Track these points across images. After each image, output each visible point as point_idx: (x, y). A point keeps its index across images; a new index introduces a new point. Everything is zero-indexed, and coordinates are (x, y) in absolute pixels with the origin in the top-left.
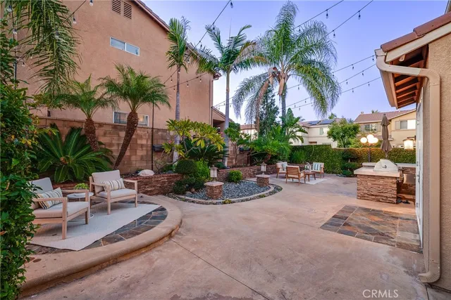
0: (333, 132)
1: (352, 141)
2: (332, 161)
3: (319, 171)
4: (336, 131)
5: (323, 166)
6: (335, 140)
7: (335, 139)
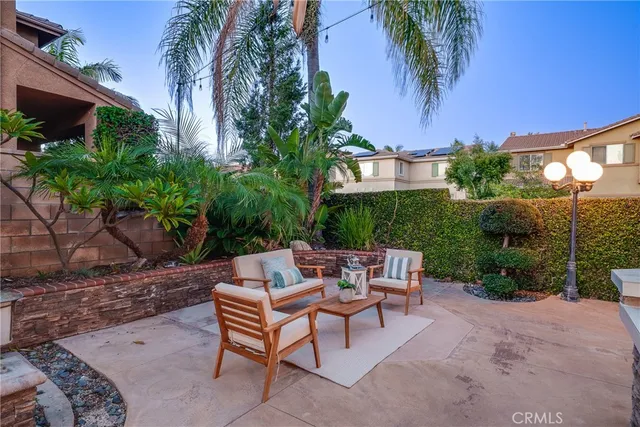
0: (456, 170)
1: (496, 187)
2: (452, 239)
3: (402, 284)
4: (464, 166)
5: (417, 265)
6: (461, 188)
7: (461, 183)
